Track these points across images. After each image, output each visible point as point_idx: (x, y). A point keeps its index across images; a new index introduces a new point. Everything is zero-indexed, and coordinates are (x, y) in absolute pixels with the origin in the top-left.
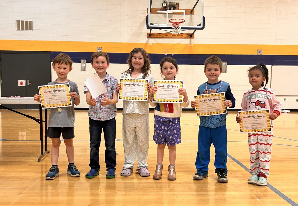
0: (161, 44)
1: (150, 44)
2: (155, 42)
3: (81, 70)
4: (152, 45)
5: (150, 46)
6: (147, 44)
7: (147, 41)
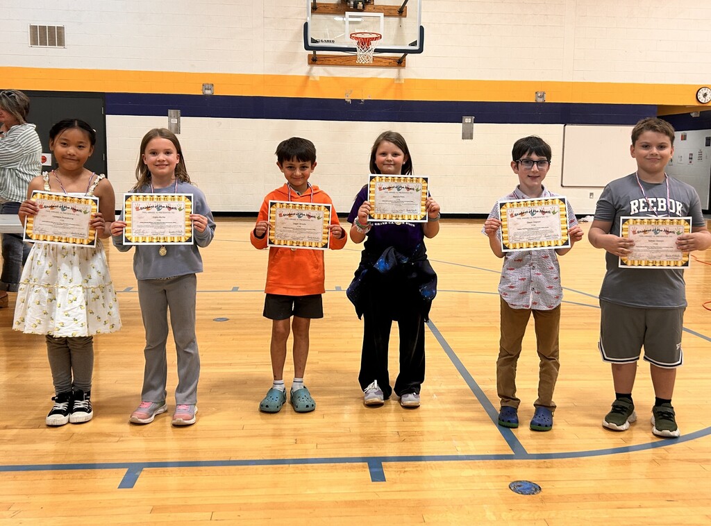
1: (314, 77)
7: (309, 72)
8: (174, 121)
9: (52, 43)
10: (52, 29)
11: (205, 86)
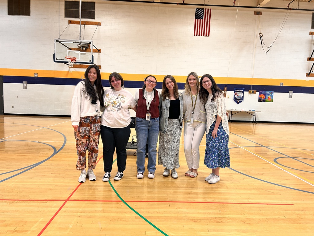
0: (78, 72)
1: (71, 71)
2: (75, 71)
3: (24, 89)
4: (72, 72)
5: (71, 73)
6: (69, 72)
7: (69, 70)
8: (25, 85)
11: (35, 74)
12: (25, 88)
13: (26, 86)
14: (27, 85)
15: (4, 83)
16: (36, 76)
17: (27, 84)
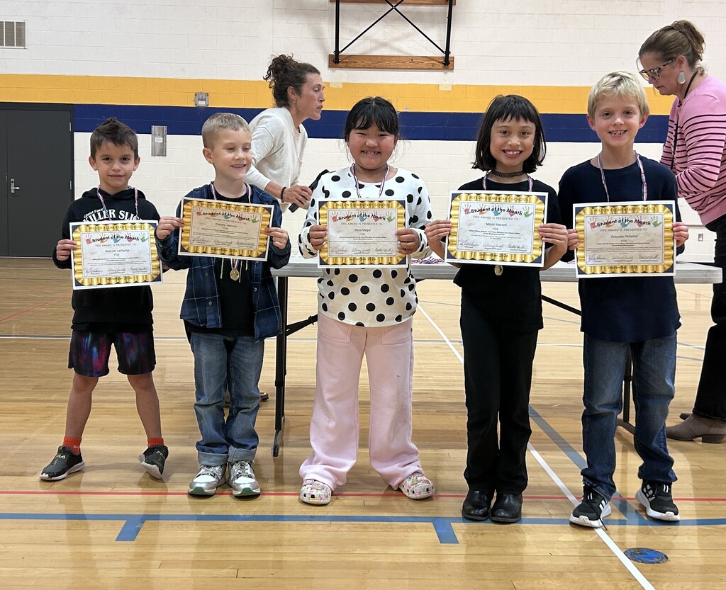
0: (365, 86)
1: (335, 83)
2: (350, 80)
3: (154, 154)
4: (340, 86)
5: (337, 90)
7: (331, 77)
8: (159, 140)
9: (10, 43)
10: (10, 24)
11: (198, 96)
12: (158, 150)
13: (164, 144)
14: (165, 141)
15: (75, 133)
16: (202, 104)
17: (168, 136)
